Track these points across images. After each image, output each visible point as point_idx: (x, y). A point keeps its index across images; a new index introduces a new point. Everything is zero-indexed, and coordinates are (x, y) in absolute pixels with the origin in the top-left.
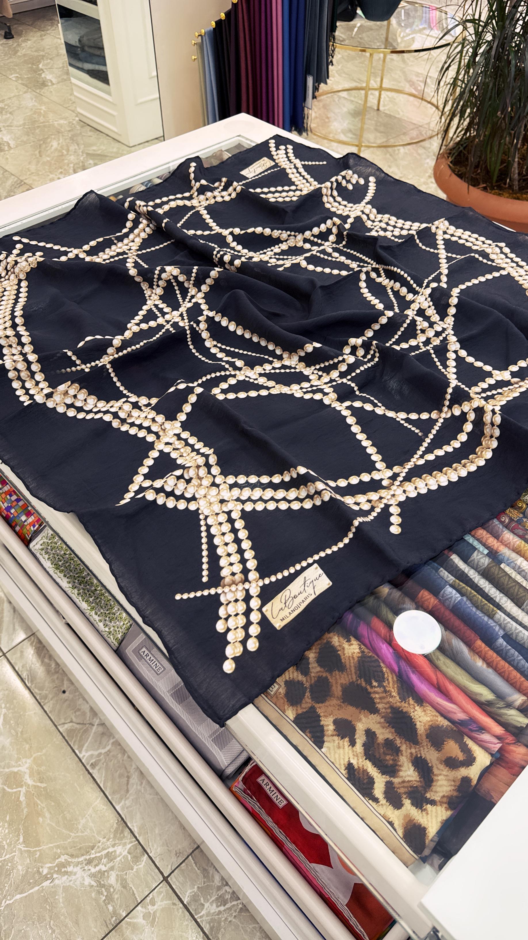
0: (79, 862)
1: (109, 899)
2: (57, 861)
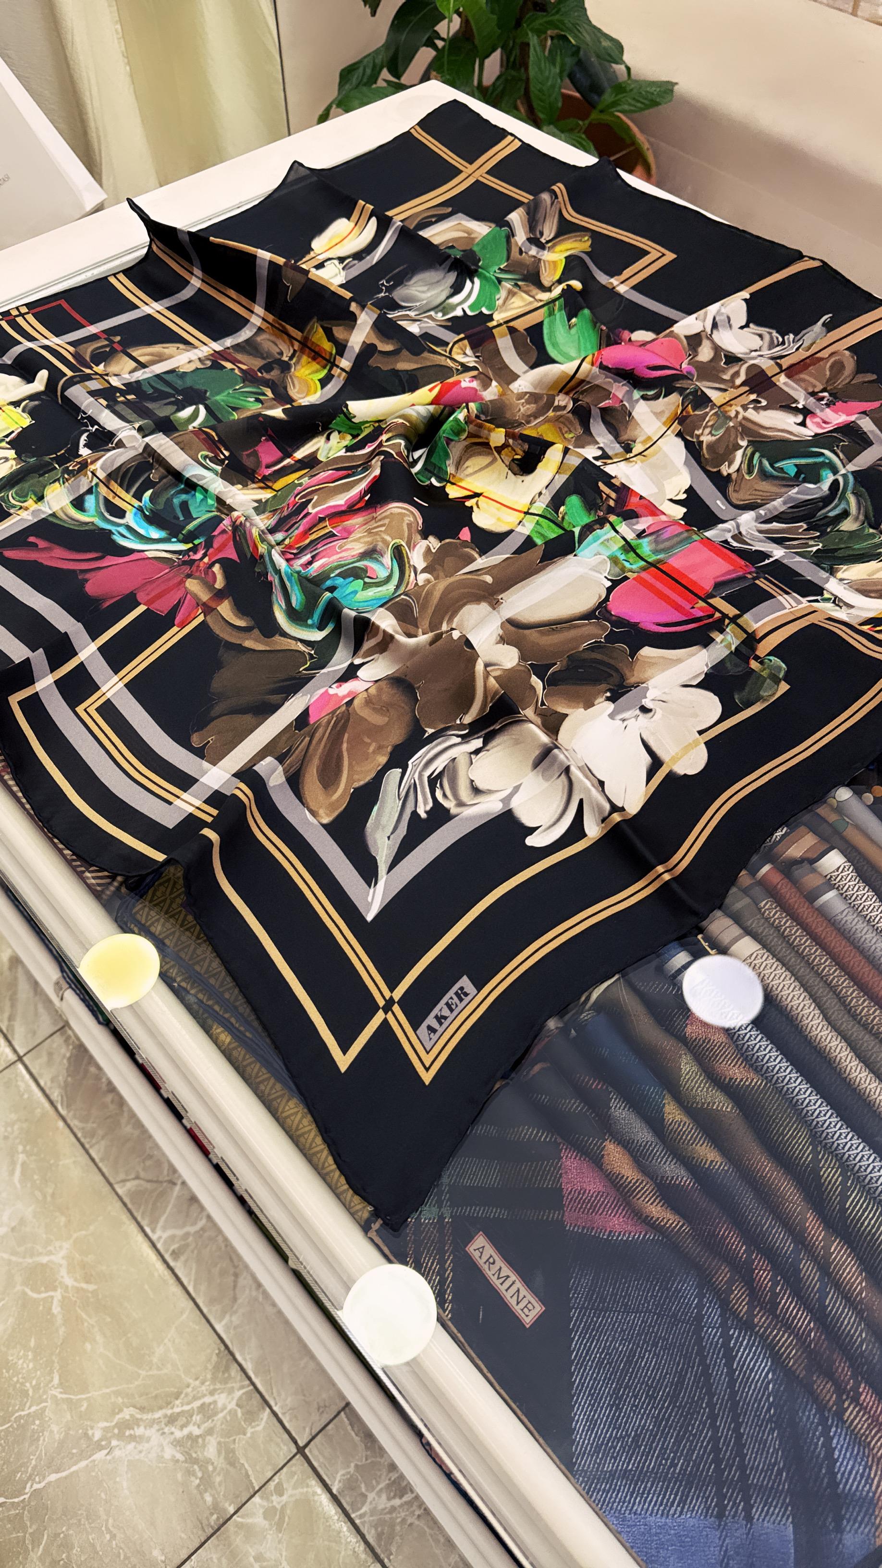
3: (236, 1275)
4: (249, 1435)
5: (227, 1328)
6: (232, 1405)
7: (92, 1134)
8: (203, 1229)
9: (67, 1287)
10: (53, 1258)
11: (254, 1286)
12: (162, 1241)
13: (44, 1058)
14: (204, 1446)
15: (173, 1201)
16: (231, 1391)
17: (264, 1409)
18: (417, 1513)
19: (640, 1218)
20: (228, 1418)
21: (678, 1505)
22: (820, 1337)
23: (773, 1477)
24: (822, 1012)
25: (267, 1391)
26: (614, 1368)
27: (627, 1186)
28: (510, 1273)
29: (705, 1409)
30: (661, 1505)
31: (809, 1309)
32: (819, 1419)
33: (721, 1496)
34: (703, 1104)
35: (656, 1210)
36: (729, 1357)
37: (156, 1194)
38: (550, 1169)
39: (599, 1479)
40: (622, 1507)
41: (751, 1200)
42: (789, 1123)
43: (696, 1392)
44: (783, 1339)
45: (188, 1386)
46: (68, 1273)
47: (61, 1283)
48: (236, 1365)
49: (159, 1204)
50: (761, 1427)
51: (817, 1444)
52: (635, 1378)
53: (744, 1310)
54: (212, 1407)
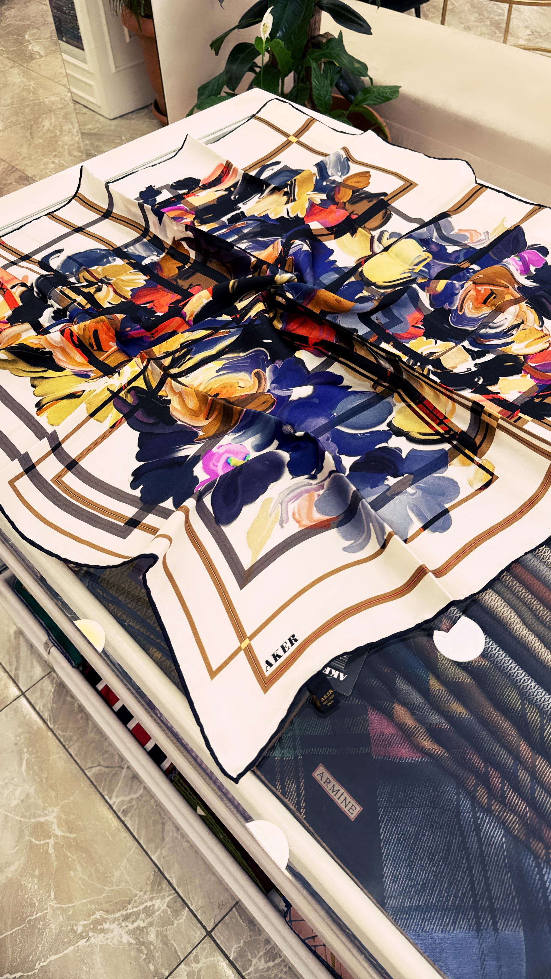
0: (115, 918)
1: (150, 957)
2: (92, 917)
3: (163, 824)
4: (175, 925)
5: (159, 858)
6: (165, 907)
7: (70, 739)
8: (141, 796)
9: (57, 836)
10: (47, 818)
11: (175, 830)
12: (116, 804)
13: (39, 693)
14: (148, 933)
15: (122, 778)
16: (163, 897)
17: (184, 908)
18: (284, 970)
19: (418, 749)
20: (162, 915)
21: (452, 925)
22: (533, 816)
23: (509, 903)
24: (522, 620)
25: (186, 897)
26: (407, 843)
27: (409, 730)
28: (340, 789)
29: (465, 864)
30: (441, 926)
31: (525, 799)
32: (536, 864)
33: (477, 917)
34: (453, 679)
35: (427, 744)
36: (478, 829)
37: (111, 775)
38: (361, 721)
39: (401, 912)
40: (417, 928)
41: (486, 735)
42: (506, 687)
43: (458, 854)
44: (510, 818)
45: (136, 896)
46: (58, 827)
47: (53, 834)
48: (166, 881)
49: (113, 781)
50: (500, 871)
51: (535, 878)
52: (421, 848)
53: (485, 802)
54: (151, 908)
